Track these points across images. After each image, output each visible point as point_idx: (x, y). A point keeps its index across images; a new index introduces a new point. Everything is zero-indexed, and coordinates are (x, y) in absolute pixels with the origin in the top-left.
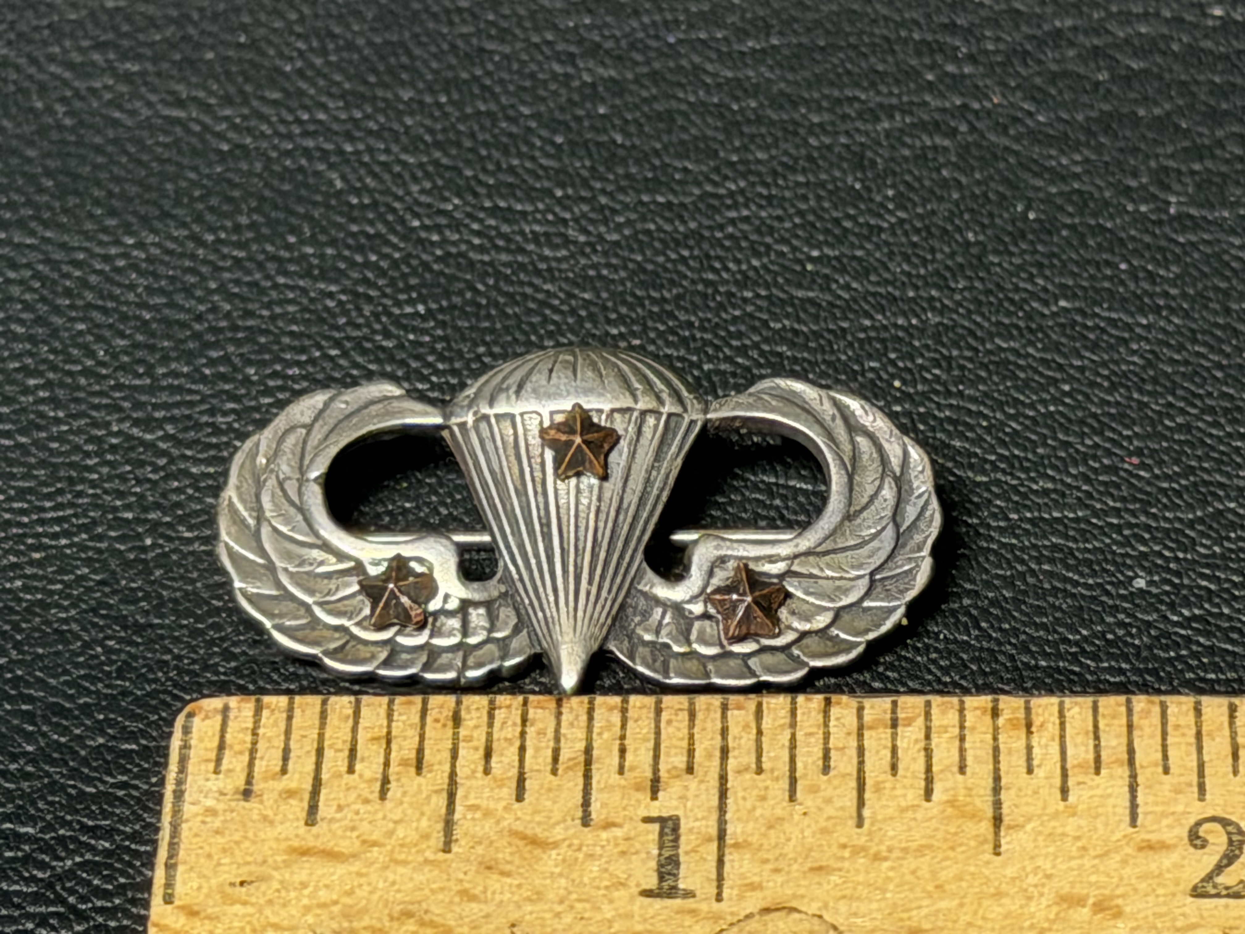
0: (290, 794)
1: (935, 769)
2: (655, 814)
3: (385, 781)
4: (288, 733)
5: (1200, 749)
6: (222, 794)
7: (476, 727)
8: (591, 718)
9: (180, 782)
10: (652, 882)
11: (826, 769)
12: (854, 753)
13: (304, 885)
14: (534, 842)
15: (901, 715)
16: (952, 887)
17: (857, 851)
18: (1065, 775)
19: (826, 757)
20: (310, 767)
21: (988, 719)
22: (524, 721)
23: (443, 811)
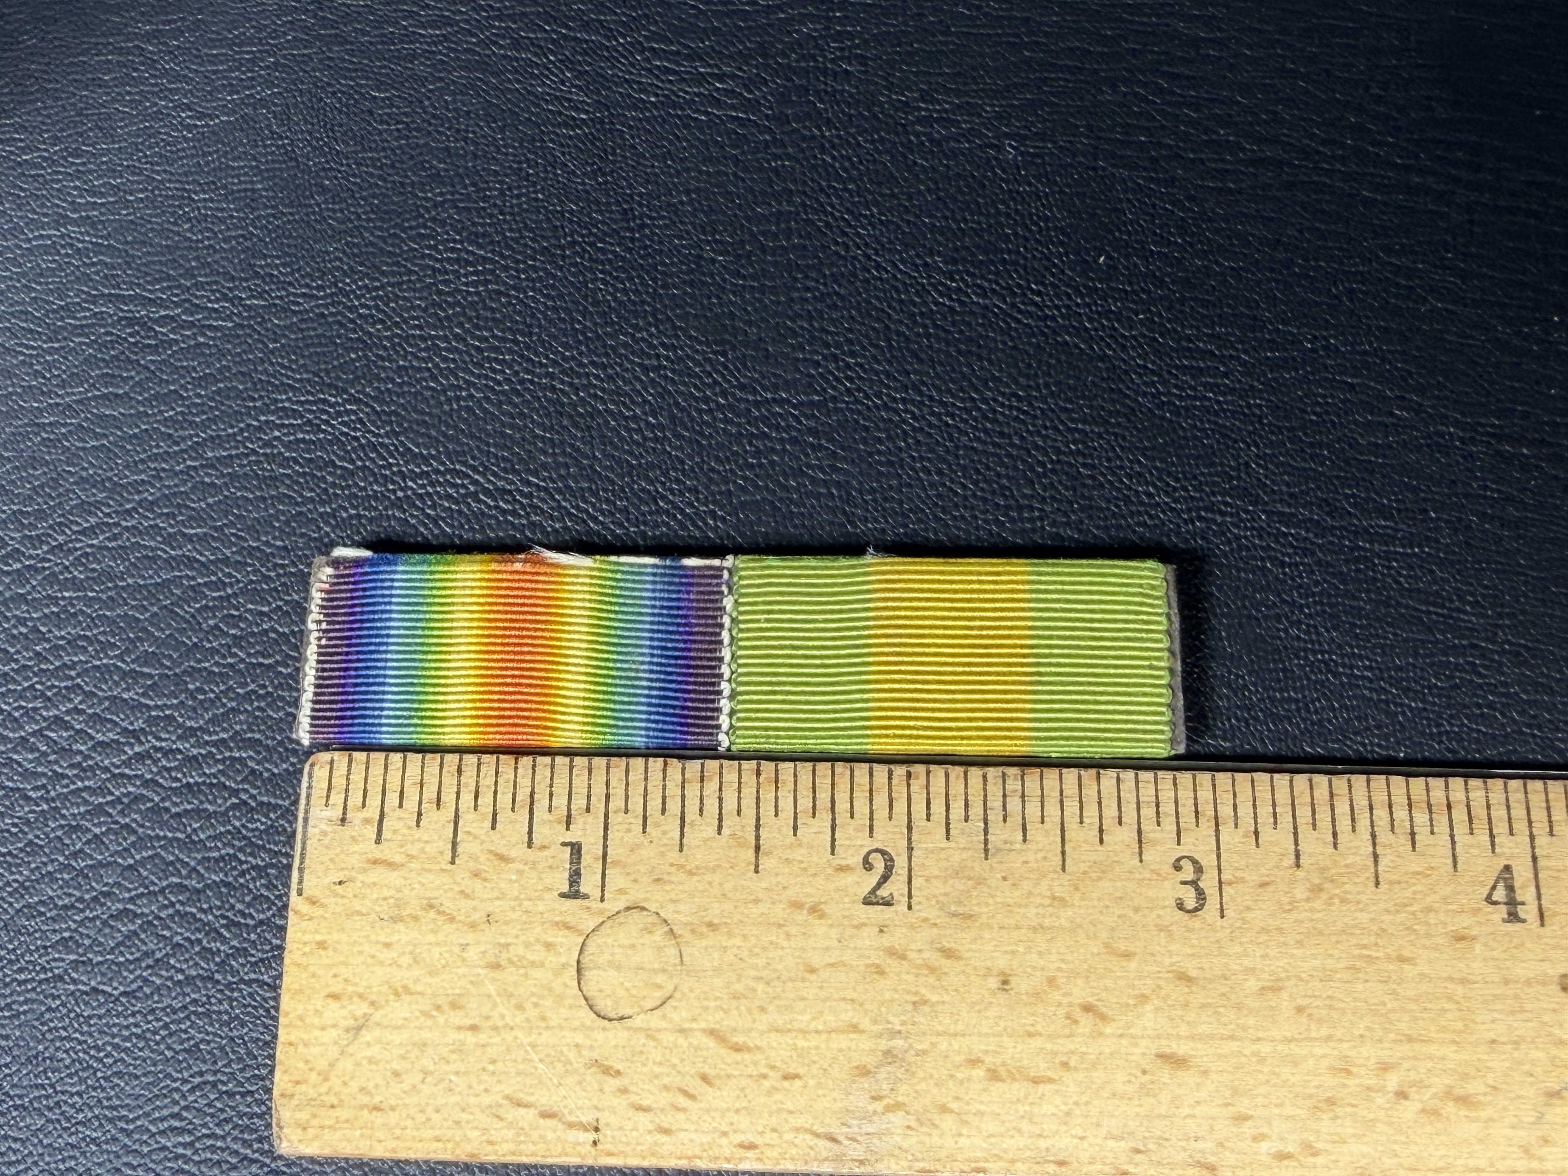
0: (367, 821)
1: (724, 812)
2: (568, 840)
3: (420, 814)
4: (366, 779)
5: (871, 801)
6: (329, 821)
7: (470, 777)
8: (534, 771)
9: (307, 812)
10: (565, 888)
11: (663, 811)
12: (679, 799)
13: (375, 885)
14: (502, 858)
15: (706, 774)
16: (731, 895)
17: (679, 868)
18: (796, 819)
19: (664, 802)
20: (378, 803)
21: (754, 778)
22: (497, 772)
23: (451, 835)
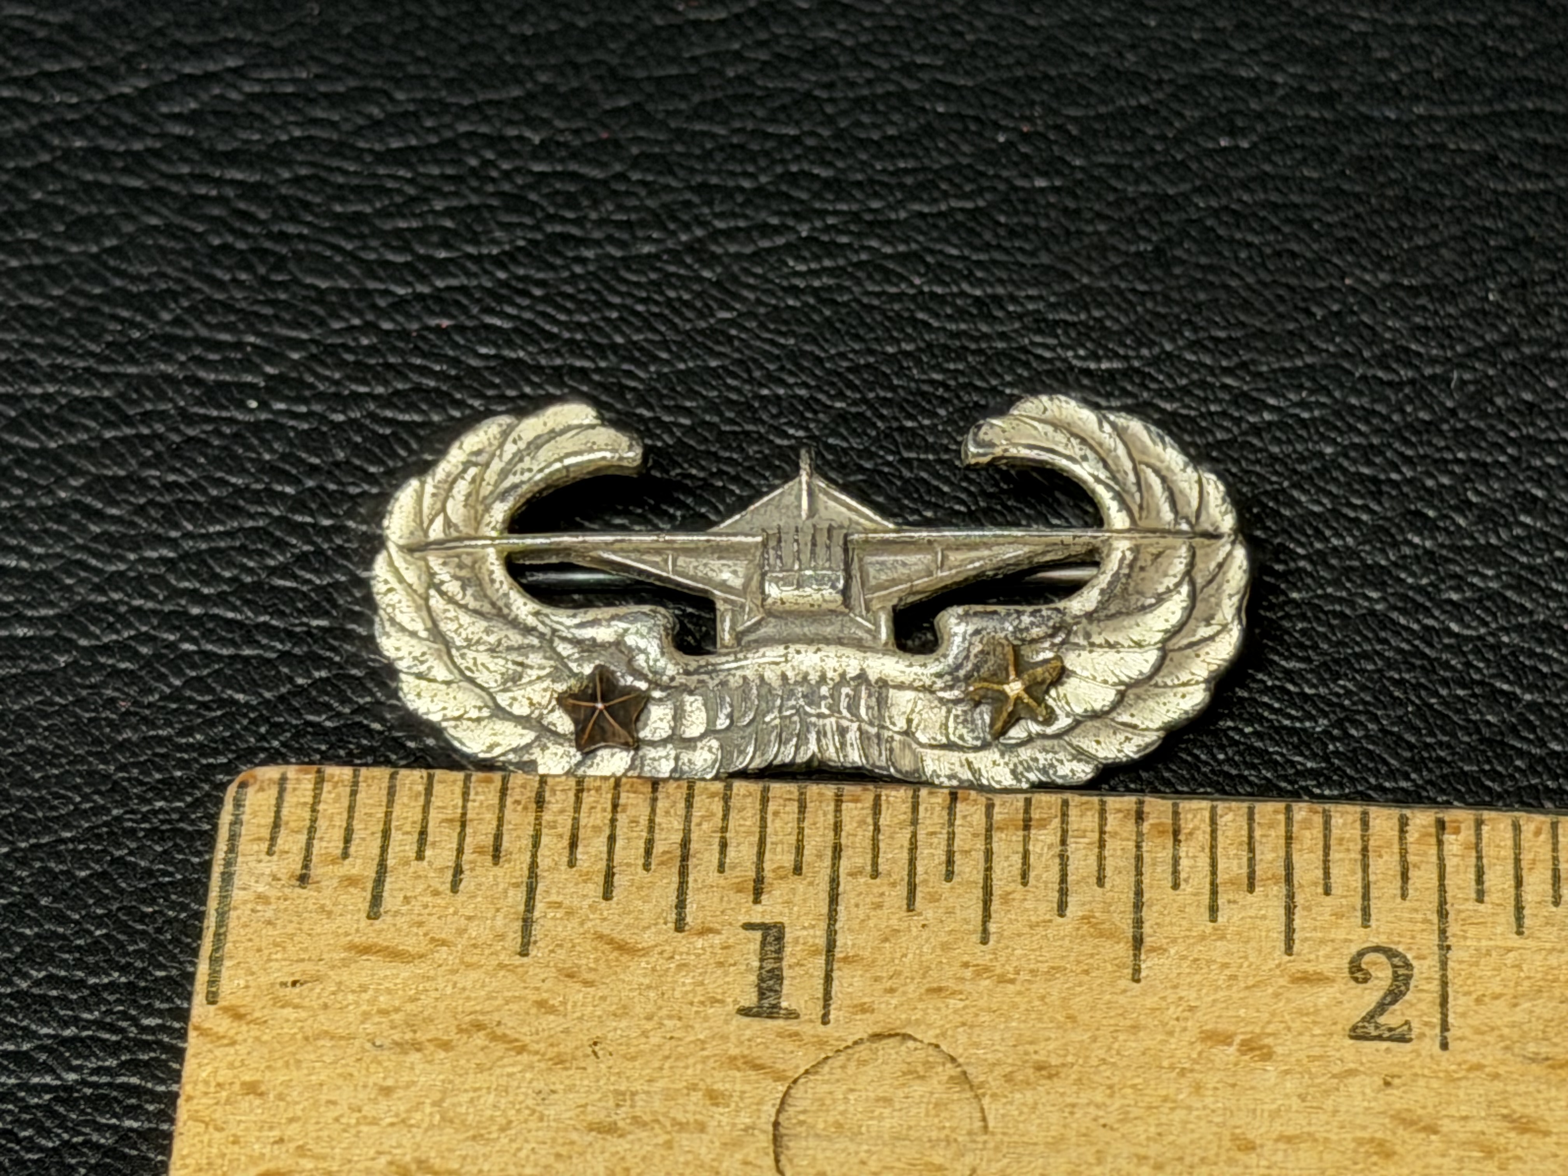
0: (351, 881)
1: (1070, 878)
2: (757, 919)
3: (458, 870)
4: (351, 809)
5: (1365, 868)
6: (276, 878)
7: (562, 811)
8: (689, 804)
10: (751, 999)
11: (949, 876)
12: (981, 856)
13: (364, 989)
14: (622, 948)
15: (1035, 815)
16: (1085, 1017)
17: (982, 971)
18: (1214, 893)
19: (950, 862)
20: (375, 850)
21: (1131, 825)
22: (615, 806)
23: (522, 908)
